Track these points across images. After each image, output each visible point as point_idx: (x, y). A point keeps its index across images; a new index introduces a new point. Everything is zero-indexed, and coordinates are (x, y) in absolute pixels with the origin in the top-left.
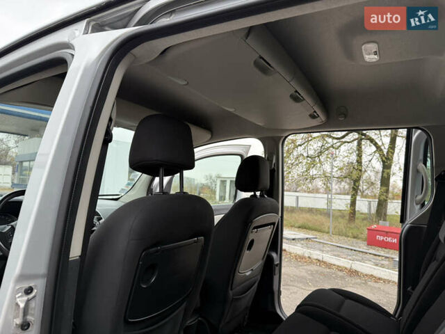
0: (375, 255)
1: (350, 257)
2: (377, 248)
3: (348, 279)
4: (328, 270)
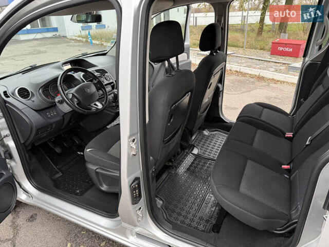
0: (276, 63)
1: (258, 66)
2: (277, 57)
3: (257, 83)
4: (244, 78)
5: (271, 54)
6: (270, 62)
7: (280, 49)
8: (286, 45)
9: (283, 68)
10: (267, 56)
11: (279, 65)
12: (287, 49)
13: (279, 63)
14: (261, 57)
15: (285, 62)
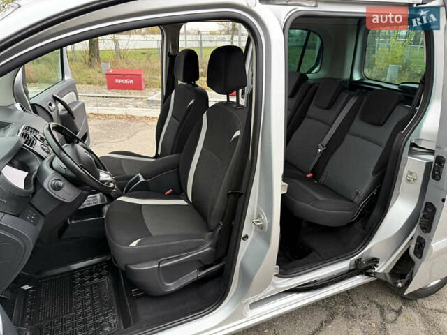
0: (125, 98)
1: (110, 105)
2: (120, 91)
3: (133, 124)
4: (110, 121)
5: (109, 88)
6: (118, 97)
7: (119, 81)
8: (124, 76)
9: (139, 103)
10: (105, 91)
11: (131, 100)
12: (126, 81)
13: (129, 98)
14: (99, 93)
15: (136, 96)
